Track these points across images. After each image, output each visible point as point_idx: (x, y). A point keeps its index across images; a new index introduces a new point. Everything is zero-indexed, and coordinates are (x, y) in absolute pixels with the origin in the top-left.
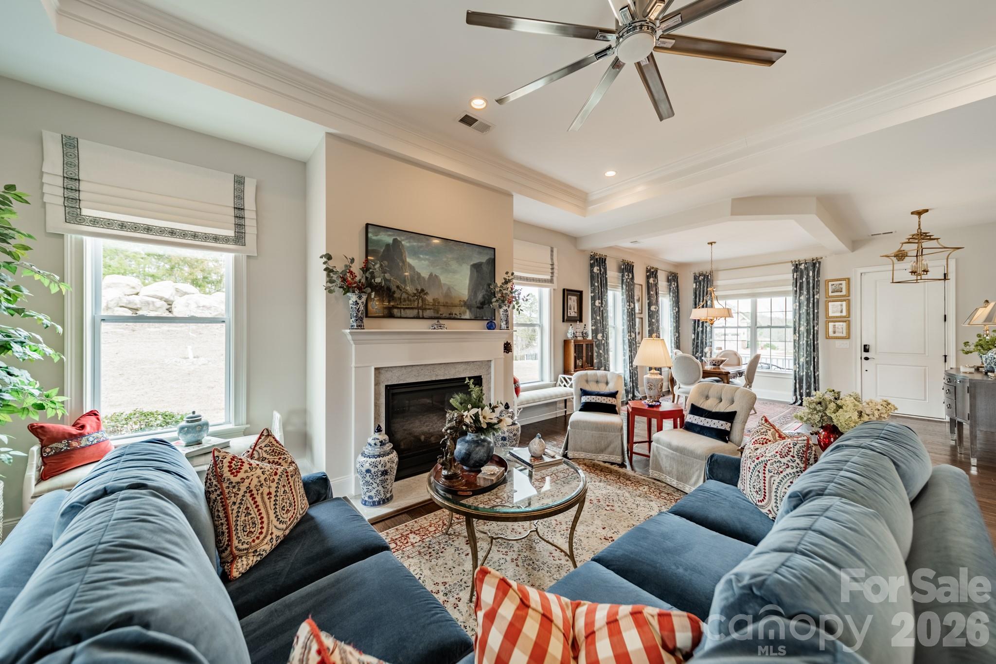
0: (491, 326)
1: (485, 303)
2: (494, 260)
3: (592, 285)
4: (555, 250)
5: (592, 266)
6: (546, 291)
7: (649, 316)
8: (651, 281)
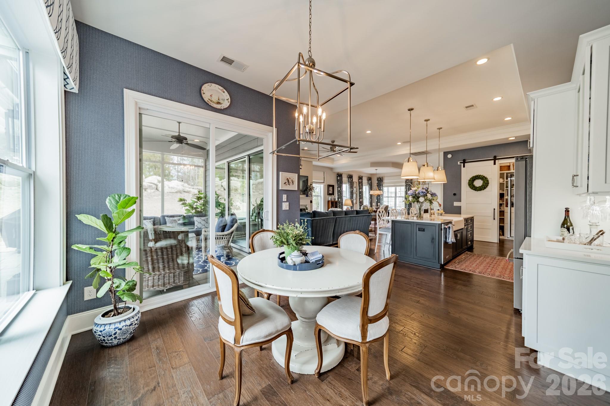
0: (307, 196)
1: (306, 190)
2: (308, 179)
3: (338, 183)
4: (325, 173)
5: (337, 177)
6: (322, 186)
7: (359, 193)
8: (360, 181)
